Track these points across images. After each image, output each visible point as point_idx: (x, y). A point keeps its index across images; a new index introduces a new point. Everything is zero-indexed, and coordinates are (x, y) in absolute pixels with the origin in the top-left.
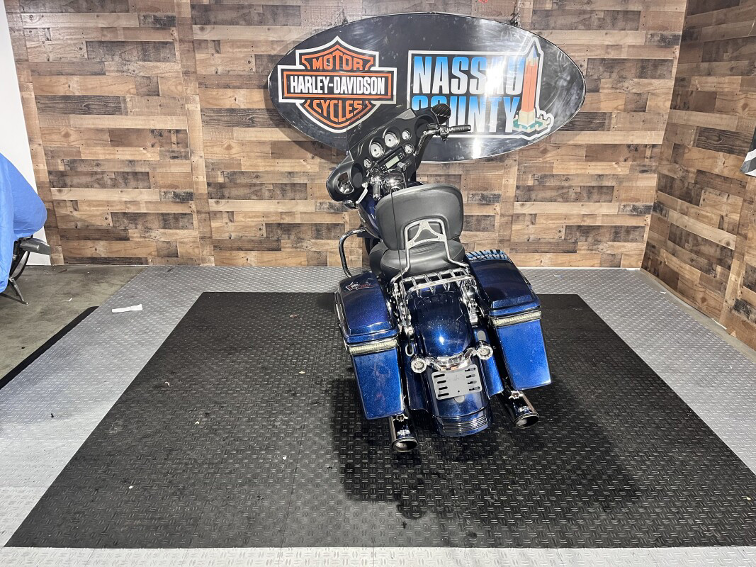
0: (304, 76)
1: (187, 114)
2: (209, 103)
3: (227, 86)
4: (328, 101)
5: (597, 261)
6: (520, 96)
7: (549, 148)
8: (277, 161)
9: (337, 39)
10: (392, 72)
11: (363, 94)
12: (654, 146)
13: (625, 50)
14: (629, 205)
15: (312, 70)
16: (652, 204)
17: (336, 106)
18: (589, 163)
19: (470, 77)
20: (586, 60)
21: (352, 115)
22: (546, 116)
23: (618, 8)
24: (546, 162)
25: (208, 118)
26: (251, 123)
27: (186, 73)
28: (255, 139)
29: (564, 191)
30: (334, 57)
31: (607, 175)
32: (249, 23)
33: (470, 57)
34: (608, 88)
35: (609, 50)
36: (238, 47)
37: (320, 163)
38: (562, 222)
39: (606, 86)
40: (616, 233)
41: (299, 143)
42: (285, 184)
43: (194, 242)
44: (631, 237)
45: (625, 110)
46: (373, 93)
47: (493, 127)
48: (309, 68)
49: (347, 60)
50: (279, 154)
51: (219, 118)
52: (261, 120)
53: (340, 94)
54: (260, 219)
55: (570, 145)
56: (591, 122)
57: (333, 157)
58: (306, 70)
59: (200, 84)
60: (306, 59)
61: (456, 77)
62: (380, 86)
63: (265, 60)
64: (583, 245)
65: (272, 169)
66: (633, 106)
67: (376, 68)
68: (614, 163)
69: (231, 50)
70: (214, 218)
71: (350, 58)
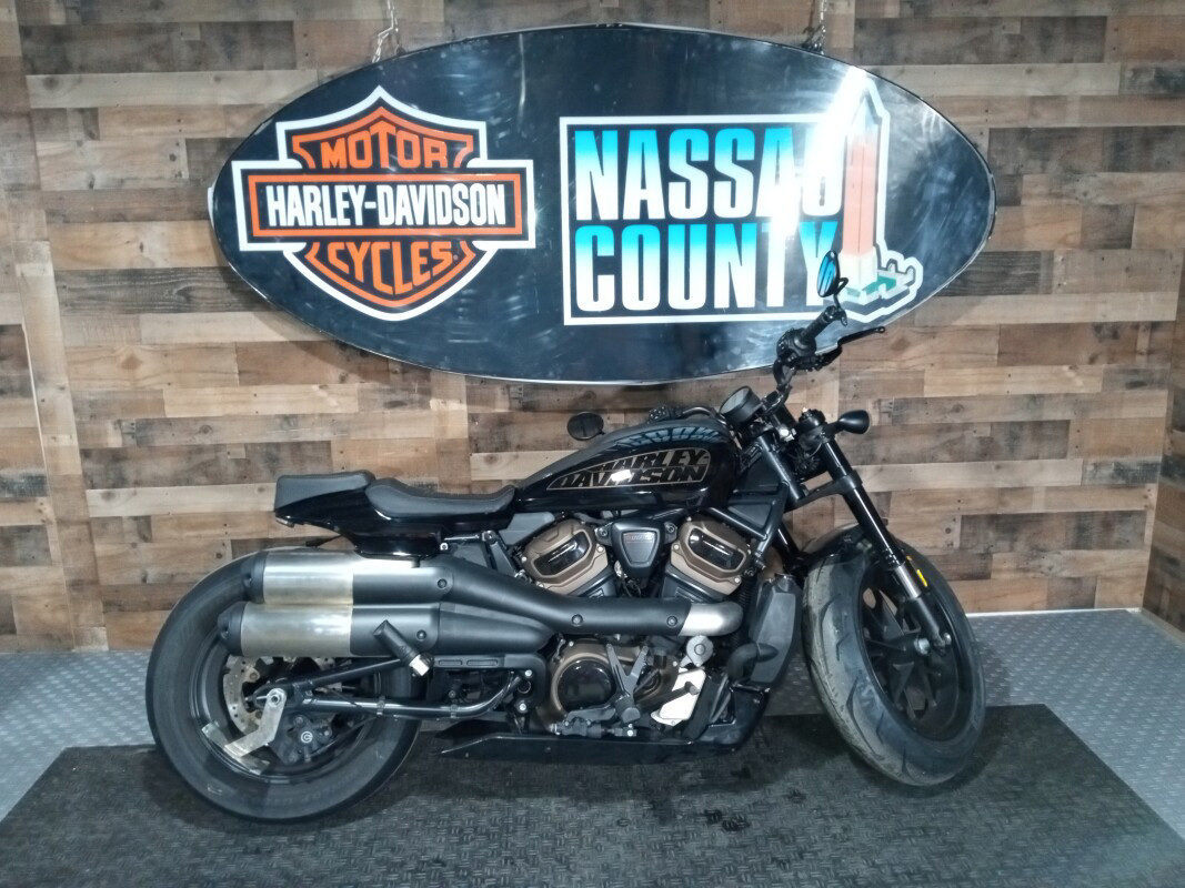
0: (301, 185)
1: (21, 287)
2: (74, 258)
3: (120, 217)
4: (365, 246)
5: (1040, 596)
6: (839, 218)
7: (911, 337)
8: (254, 389)
9: (379, 93)
10: (522, 172)
11: (453, 225)
12: (1154, 326)
13: (1074, 108)
14: (1106, 464)
15: (319, 170)
16: (1159, 459)
17: (386, 257)
18: (1010, 370)
19: (714, 176)
20: (986, 133)
21: (427, 276)
22: (903, 263)
23: (1054, 11)
24: (905, 371)
25: (75, 295)
26: (186, 303)
27: (15, 189)
28: (194, 340)
29: (954, 435)
30: (375, 139)
31: (1051, 396)
32: (168, 65)
33: (712, 130)
34: (1039, 195)
35: (1038, 108)
36: (143, 123)
37: (361, 391)
38: (951, 507)
39: (1037, 190)
40: (1081, 529)
41: (306, 347)
42: (278, 446)
43: (55, 595)
44: (1116, 536)
45: (1083, 245)
46: (478, 221)
47: (776, 295)
48: (312, 164)
49: (408, 145)
50: (258, 373)
51: (104, 293)
52: (209, 294)
53: (393, 226)
54: (218, 531)
55: (959, 329)
56: (1005, 275)
57: (392, 376)
58: (306, 170)
59: (51, 214)
60: (303, 145)
61: (677, 178)
62: (493, 203)
63: (212, 150)
64: (1004, 561)
65: (241, 409)
66: (1100, 236)
67: (482, 161)
68: (1066, 368)
69: (124, 130)
70: (101, 535)
71: (415, 139)
